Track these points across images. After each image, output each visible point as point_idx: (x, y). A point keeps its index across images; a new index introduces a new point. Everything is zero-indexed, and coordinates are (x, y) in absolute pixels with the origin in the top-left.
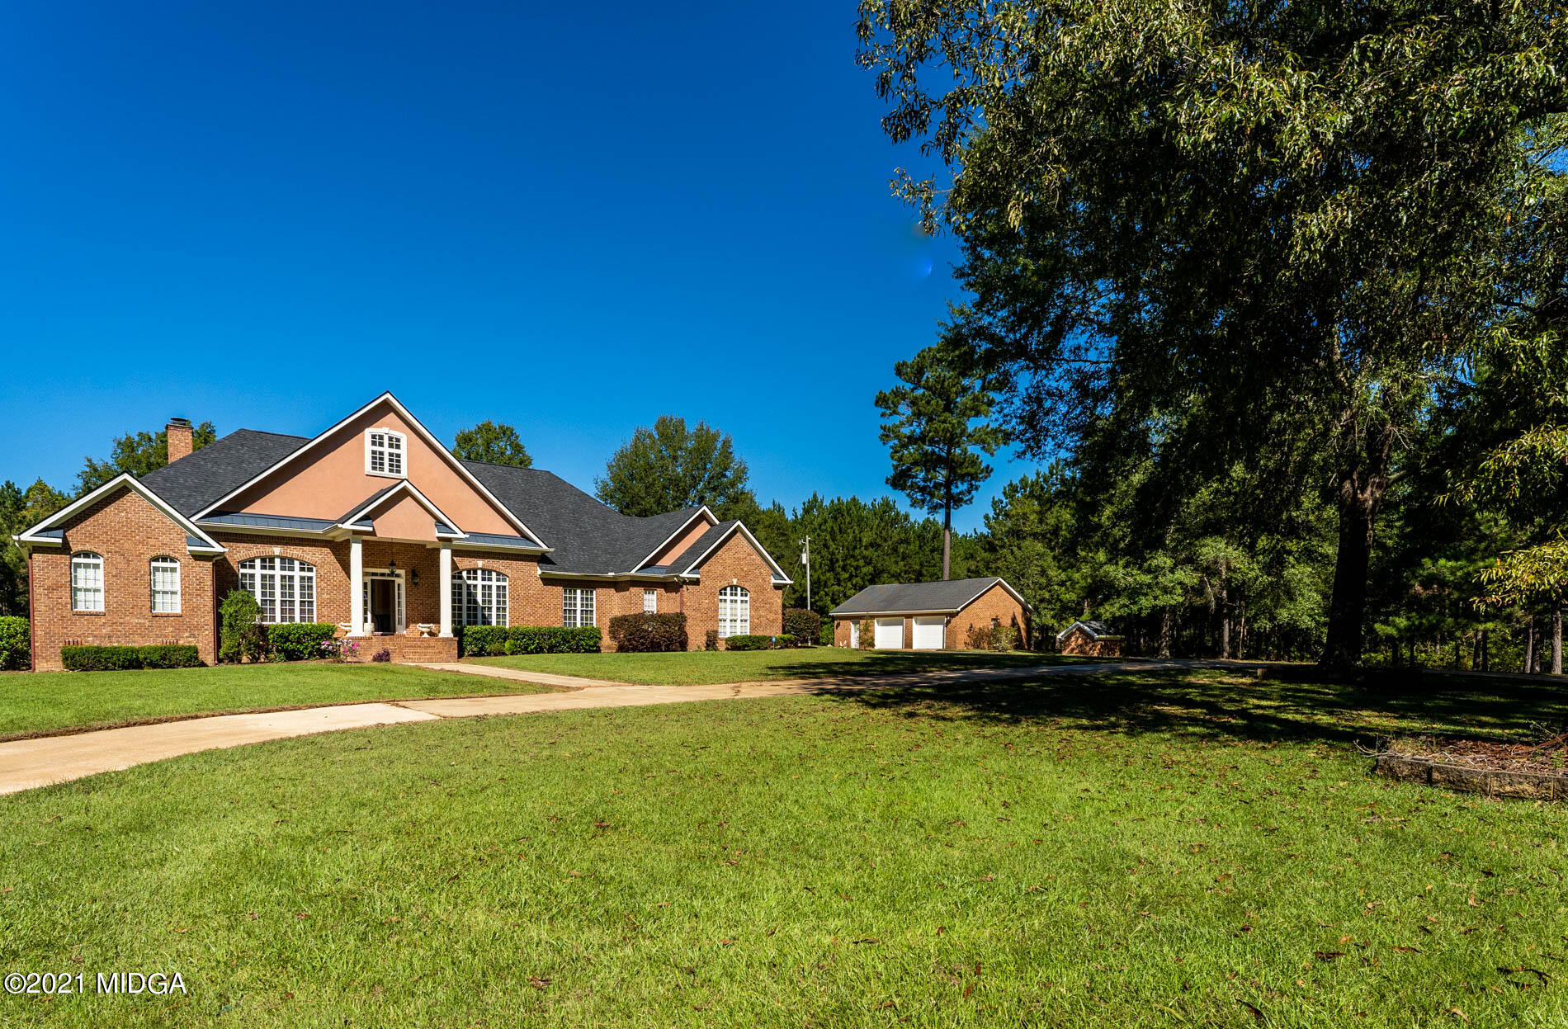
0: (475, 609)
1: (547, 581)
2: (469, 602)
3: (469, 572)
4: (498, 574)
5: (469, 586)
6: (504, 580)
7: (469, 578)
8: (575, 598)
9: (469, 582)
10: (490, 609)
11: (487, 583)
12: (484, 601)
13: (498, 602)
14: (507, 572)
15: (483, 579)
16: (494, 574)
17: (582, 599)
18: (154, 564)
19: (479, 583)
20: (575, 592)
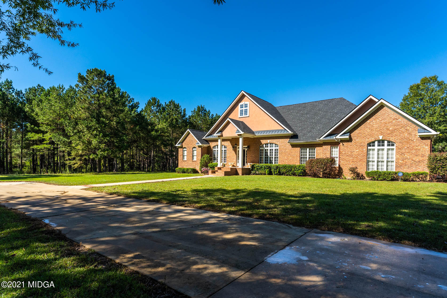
0: (268, 158)
1: (293, 146)
2: (265, 155)
3: (266, 144)
4: (275, 144)
5: (266, 150)
6: (278, 147)
7: (266, 147)
8: (306, 152)
9: (266, 148)
10: (272, 158)
11: (271, 148)
12: (270, 155)
13: (275, 155)
14: (278, 143)
15: (270, 147)
16: (274, 145)
17: (309, 152)
18: (193, 149)
19: (269, 148)
20: (306, 150)
